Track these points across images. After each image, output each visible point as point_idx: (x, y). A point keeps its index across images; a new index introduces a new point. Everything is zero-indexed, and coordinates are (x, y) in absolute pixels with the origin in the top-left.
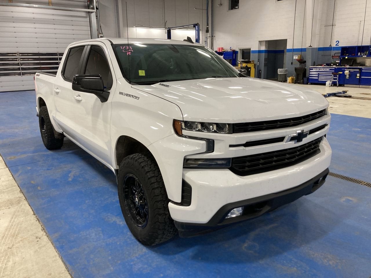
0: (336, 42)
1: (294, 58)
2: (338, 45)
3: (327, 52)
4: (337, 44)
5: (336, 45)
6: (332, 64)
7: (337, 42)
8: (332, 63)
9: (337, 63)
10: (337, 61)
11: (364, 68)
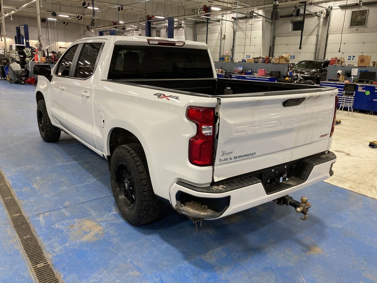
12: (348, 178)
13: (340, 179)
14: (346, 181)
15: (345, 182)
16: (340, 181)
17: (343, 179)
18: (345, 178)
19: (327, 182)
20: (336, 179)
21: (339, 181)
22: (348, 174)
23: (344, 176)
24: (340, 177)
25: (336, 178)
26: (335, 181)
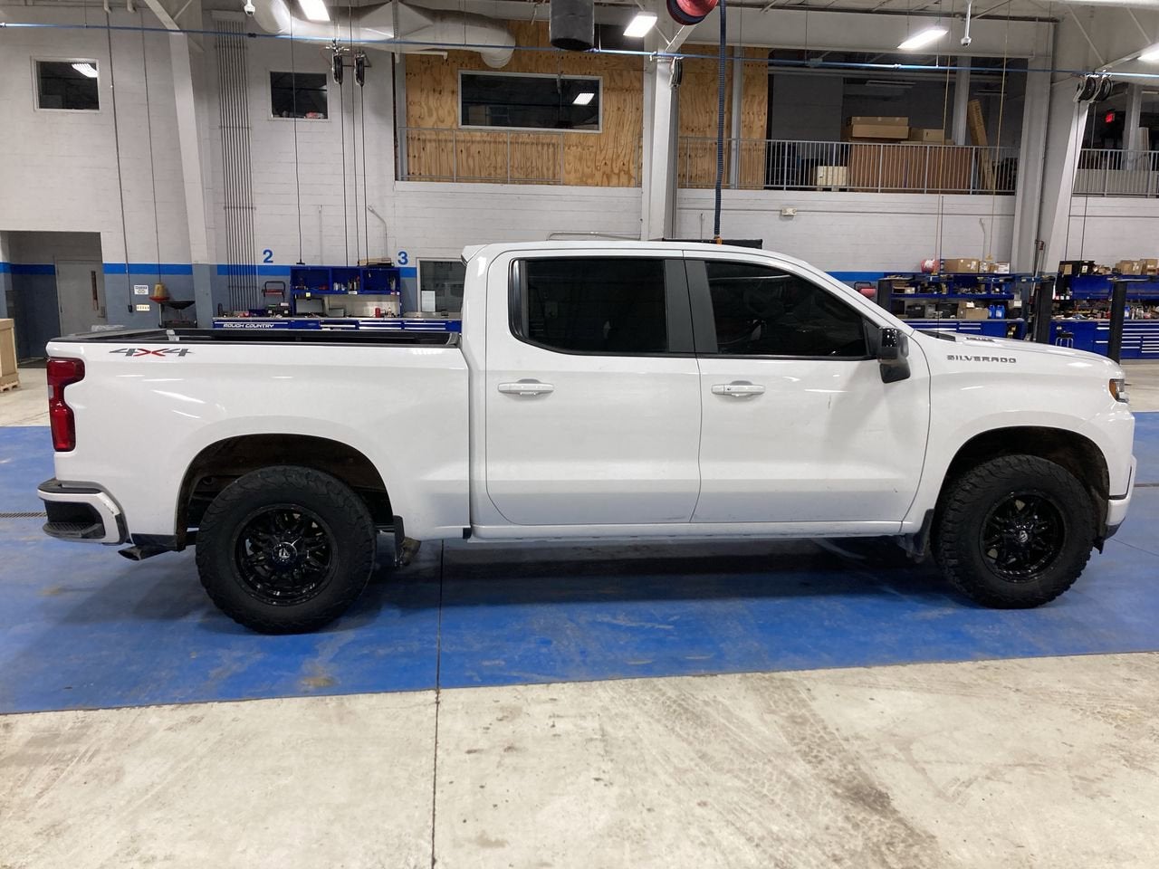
0: (265, 253)
1: (136, 293)
2: (272, 262)
3: (243, 280)
4: (268, 258)
5: (266, 261)
6: (270, 312)
7: (268, 254)
8: (270, 309)
9: (286, 308)
10: (282, 304)
11: (408, 322)
12: (24, 770)
13: (58, 750)
14: (31, 751)
15: (34, 742)
16: (52, 737)
17: (44, 751)
18: (37, 761)
19: (96, 712)
20: (69, 741)
21: (57, 736)
22: (29, 792)
23: (44, 771)
24: (57, 759)
25: (73, 746)
26: (72, 728)
